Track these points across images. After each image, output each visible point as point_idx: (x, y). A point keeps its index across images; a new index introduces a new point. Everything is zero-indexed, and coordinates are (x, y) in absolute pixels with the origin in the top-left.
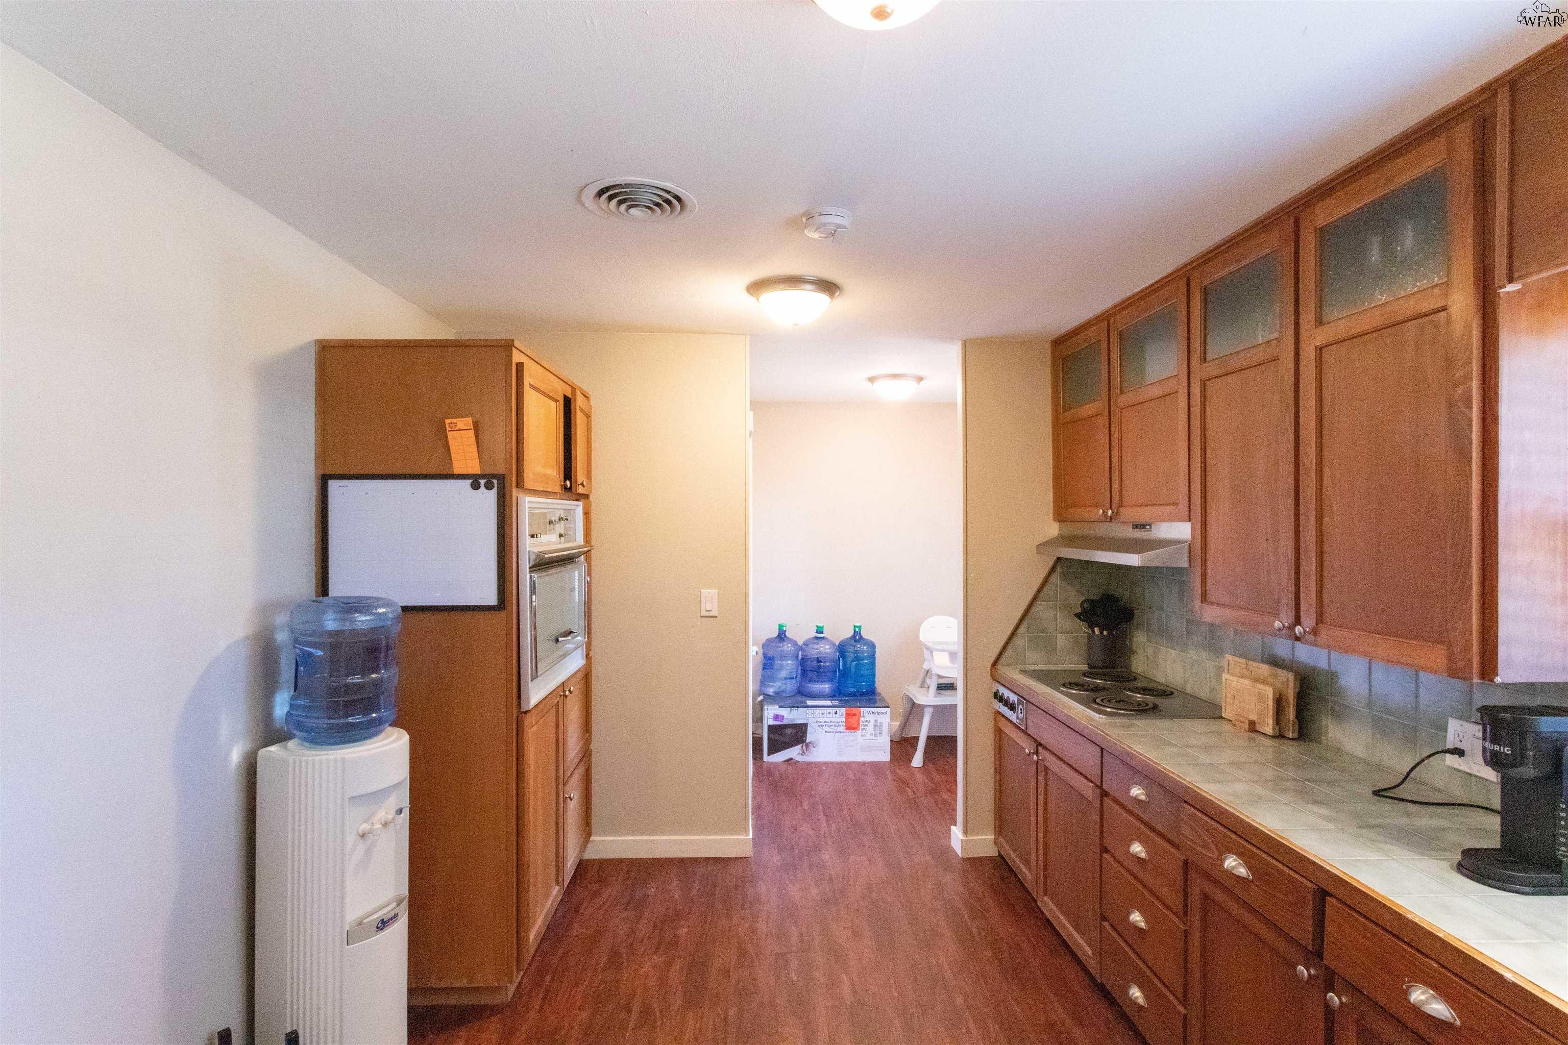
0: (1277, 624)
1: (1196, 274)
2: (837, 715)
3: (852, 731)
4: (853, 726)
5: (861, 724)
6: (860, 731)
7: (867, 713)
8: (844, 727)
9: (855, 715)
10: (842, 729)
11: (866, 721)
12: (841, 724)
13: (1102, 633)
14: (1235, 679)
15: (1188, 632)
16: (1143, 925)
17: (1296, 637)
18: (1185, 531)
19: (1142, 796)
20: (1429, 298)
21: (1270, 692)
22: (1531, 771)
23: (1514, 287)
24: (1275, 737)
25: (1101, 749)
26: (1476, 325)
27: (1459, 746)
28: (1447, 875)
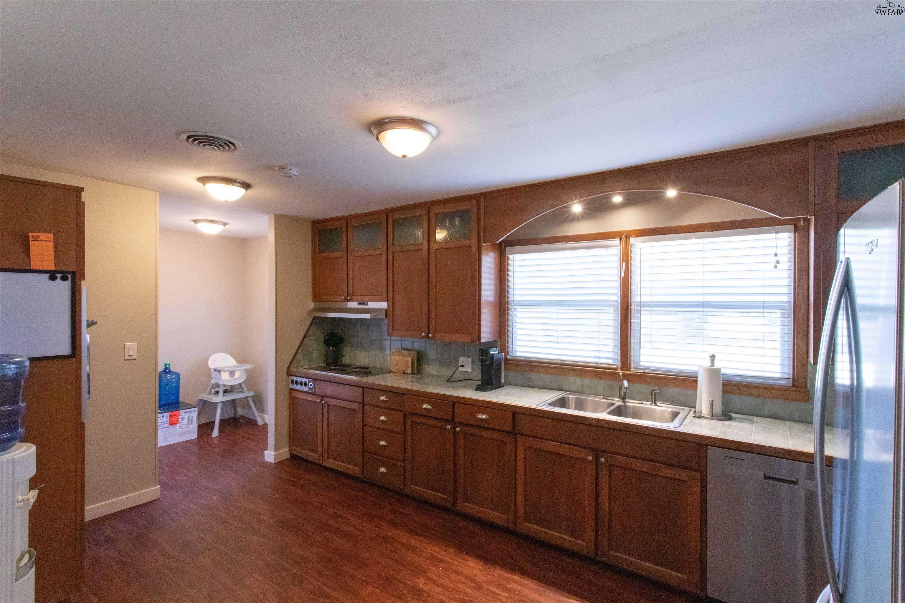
0: (423, 334)
1: (391, 214)
2: (164, 418)
3: (173, 425)
4: (174, 422)
5: (179, 420)
6: (179, 424)
7: (183, 413)
8: (168, 424)
9: (175, 415)
10: (167, 425)
11: (182, 418)
12: (167, 423)
13: (333, 349)
14: (396, 357)
15: (371, 344)
16: (385, 444)
17: (429, 338)
18: (384, 305)
19: (385, 399)
20: (466, 242)
21: (410, 360)
22: (488, 363)
23: (484, 244)
24: (411, 374)
25: (363, 388)
26: (477, 252)
27: (463, 364)
28: (475, 391)
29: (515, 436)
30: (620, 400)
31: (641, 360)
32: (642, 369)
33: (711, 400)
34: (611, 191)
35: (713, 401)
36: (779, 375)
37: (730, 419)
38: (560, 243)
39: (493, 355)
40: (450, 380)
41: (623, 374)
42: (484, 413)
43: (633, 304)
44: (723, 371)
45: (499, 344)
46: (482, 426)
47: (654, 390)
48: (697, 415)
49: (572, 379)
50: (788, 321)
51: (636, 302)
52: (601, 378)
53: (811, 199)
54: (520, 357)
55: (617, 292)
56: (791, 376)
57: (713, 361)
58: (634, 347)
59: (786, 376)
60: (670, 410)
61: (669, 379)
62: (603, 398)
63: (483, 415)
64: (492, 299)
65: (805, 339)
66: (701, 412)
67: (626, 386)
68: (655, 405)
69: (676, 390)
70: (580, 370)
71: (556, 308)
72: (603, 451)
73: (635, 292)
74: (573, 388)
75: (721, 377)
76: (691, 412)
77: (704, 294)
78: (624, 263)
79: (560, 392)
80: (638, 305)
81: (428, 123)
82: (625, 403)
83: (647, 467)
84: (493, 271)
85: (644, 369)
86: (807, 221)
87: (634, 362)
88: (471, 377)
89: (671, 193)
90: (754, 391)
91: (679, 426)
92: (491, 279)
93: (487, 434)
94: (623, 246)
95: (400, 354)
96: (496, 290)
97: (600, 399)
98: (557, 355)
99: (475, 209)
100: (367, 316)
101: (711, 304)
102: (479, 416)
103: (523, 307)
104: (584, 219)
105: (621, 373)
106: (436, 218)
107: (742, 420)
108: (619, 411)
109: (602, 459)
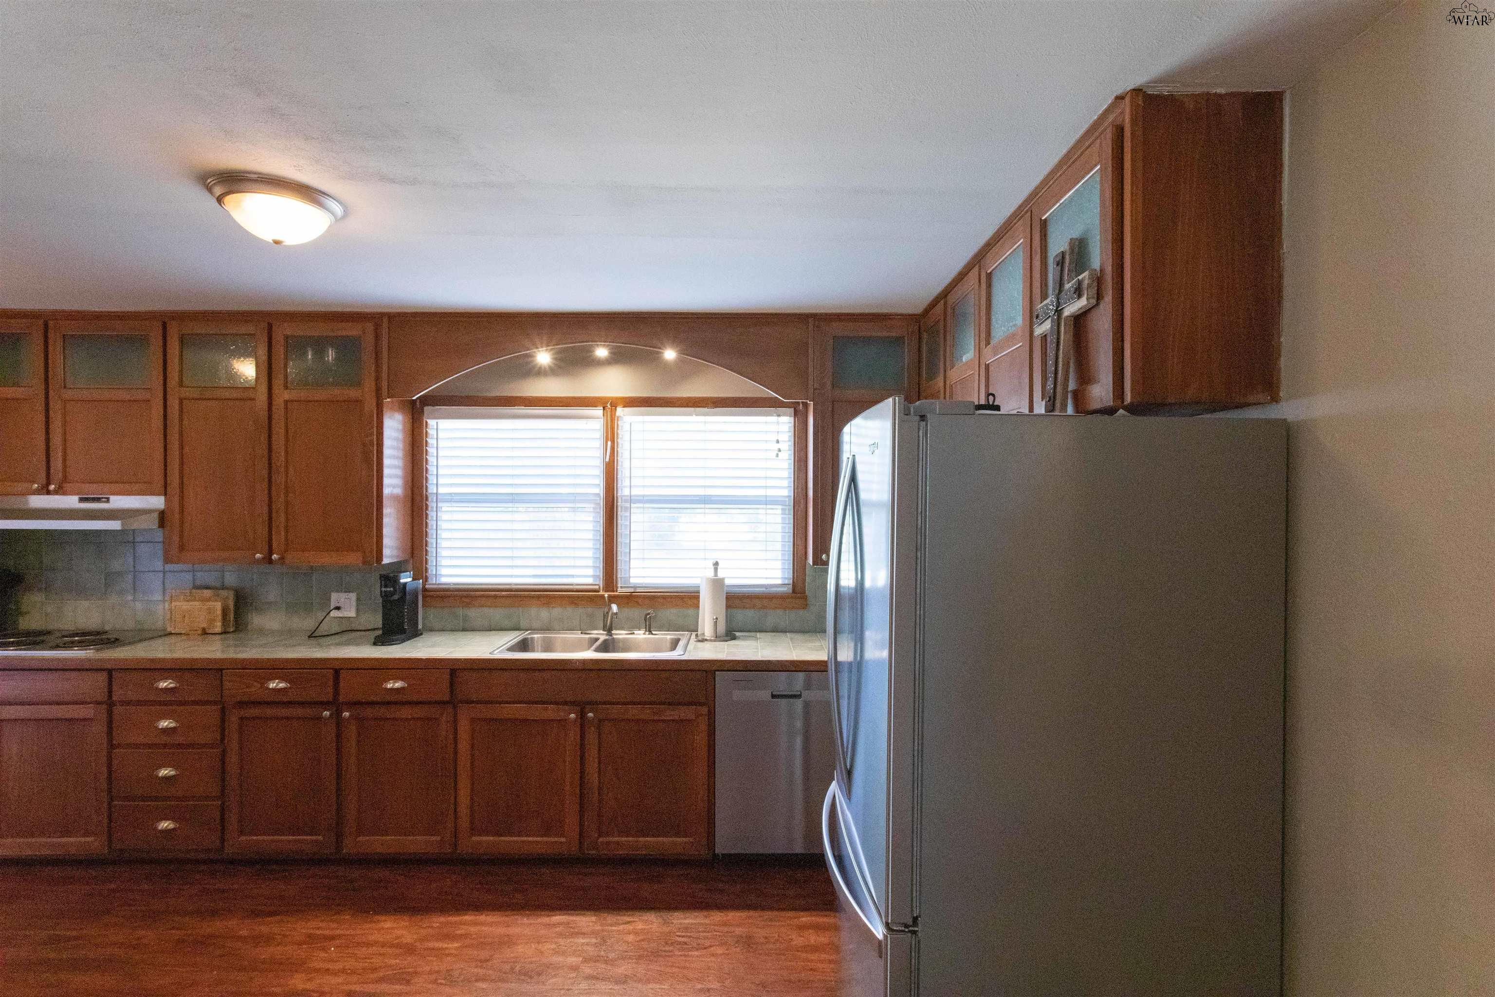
0: (259, 556)
1: (174, 323)
14: (181, 604)
15: (107, 583)
16: (173, 773)
17: (271, 562)
18: (157, 502)
19: (172, 685)
20: (353, 393)
21: (218, 606)
22: (396, 597)
23: (388, 400)
24: (222, 633)
25: (110, 672)
26: (375, 411)
27: (338, 605)
28: (373, 647)
29: (455, 707)
30: (605, 632)
31: (631, 575)
32: (631, 587)
33: (715, 617)
34: (592, 341)
35: (717, 618)
36: (779, 582)
37: (734, 638)
38: (516, 407)
39: (405, 584)
40: (313, 635)
41: (609, 596)
42: (396, 678)
43: (620, 500)
44: (728, 582)
45: (410, 566)
46: (395, 700)
47: (649, 614)
48: (700, 638)
49: (533, 611)
50: (789, 518)
51: (624, 496)
52: (576, 605)
53: (811, 382)
54: (449, 584)
55: (598, 483)
56: (791, 582)
57: (716, 570)
58: (621, 557)
59: (786, 582)
60: (669, 637)
61: (664, 598)
62: (581, 633)
63: (395, 682)
64: (398, 491)
65: (804, 539)
66: (703, 634)
67: (615, 612)
68: (649, 634)
69: (674, 611)
70: (547, 596)
71: (510, 505)
72: (590, 703)
73: (622, 483)
74: (536, 624)
75: (725, 589)
76: (692, 637)
77: (705, 487)
78: (609, 443)
79: (517, 633)
80: (626, 501)
81: (328, 195)
82: (611, 635)
83: (646, 713)
84: (401, 446)
85: (635, 587)
86: (806, 405)
87: (621, 580)
88: (355, 626)
89: (670, 354)
90: (757, 601)
91: (682, 653)
92: (397, 458)
93: (406, 712)
94: (607, 416)
95: (191, 598)
96: (405, 478)
97: (577, 635)
98: (511, 576)
99: (370, 338)
100: (115, 525)
101: (712, 498)
102: (389, 686)
103: (455, 504)
104: (553, 375)
105: (606, 595)
106: (286, 347)
107: (745, 638)
108: (605, 647)
109: (590, 715)
